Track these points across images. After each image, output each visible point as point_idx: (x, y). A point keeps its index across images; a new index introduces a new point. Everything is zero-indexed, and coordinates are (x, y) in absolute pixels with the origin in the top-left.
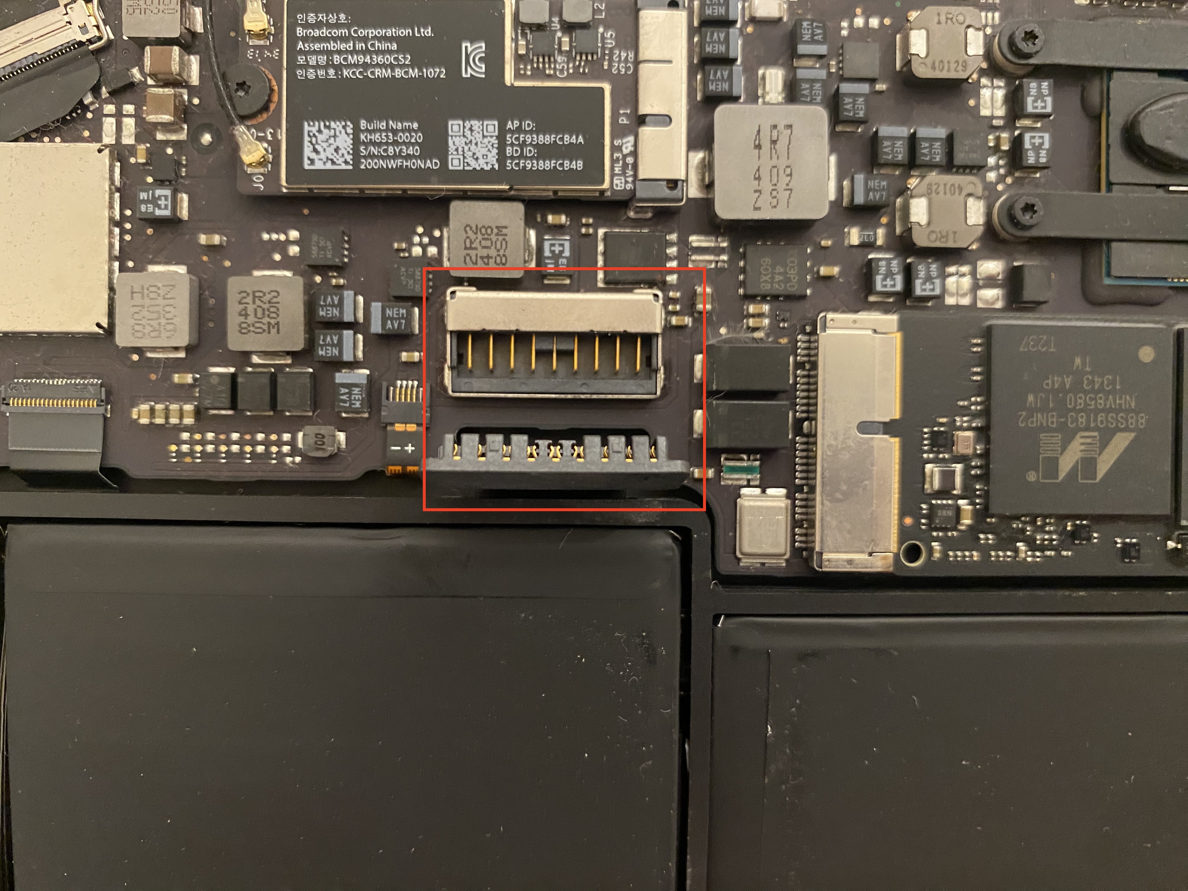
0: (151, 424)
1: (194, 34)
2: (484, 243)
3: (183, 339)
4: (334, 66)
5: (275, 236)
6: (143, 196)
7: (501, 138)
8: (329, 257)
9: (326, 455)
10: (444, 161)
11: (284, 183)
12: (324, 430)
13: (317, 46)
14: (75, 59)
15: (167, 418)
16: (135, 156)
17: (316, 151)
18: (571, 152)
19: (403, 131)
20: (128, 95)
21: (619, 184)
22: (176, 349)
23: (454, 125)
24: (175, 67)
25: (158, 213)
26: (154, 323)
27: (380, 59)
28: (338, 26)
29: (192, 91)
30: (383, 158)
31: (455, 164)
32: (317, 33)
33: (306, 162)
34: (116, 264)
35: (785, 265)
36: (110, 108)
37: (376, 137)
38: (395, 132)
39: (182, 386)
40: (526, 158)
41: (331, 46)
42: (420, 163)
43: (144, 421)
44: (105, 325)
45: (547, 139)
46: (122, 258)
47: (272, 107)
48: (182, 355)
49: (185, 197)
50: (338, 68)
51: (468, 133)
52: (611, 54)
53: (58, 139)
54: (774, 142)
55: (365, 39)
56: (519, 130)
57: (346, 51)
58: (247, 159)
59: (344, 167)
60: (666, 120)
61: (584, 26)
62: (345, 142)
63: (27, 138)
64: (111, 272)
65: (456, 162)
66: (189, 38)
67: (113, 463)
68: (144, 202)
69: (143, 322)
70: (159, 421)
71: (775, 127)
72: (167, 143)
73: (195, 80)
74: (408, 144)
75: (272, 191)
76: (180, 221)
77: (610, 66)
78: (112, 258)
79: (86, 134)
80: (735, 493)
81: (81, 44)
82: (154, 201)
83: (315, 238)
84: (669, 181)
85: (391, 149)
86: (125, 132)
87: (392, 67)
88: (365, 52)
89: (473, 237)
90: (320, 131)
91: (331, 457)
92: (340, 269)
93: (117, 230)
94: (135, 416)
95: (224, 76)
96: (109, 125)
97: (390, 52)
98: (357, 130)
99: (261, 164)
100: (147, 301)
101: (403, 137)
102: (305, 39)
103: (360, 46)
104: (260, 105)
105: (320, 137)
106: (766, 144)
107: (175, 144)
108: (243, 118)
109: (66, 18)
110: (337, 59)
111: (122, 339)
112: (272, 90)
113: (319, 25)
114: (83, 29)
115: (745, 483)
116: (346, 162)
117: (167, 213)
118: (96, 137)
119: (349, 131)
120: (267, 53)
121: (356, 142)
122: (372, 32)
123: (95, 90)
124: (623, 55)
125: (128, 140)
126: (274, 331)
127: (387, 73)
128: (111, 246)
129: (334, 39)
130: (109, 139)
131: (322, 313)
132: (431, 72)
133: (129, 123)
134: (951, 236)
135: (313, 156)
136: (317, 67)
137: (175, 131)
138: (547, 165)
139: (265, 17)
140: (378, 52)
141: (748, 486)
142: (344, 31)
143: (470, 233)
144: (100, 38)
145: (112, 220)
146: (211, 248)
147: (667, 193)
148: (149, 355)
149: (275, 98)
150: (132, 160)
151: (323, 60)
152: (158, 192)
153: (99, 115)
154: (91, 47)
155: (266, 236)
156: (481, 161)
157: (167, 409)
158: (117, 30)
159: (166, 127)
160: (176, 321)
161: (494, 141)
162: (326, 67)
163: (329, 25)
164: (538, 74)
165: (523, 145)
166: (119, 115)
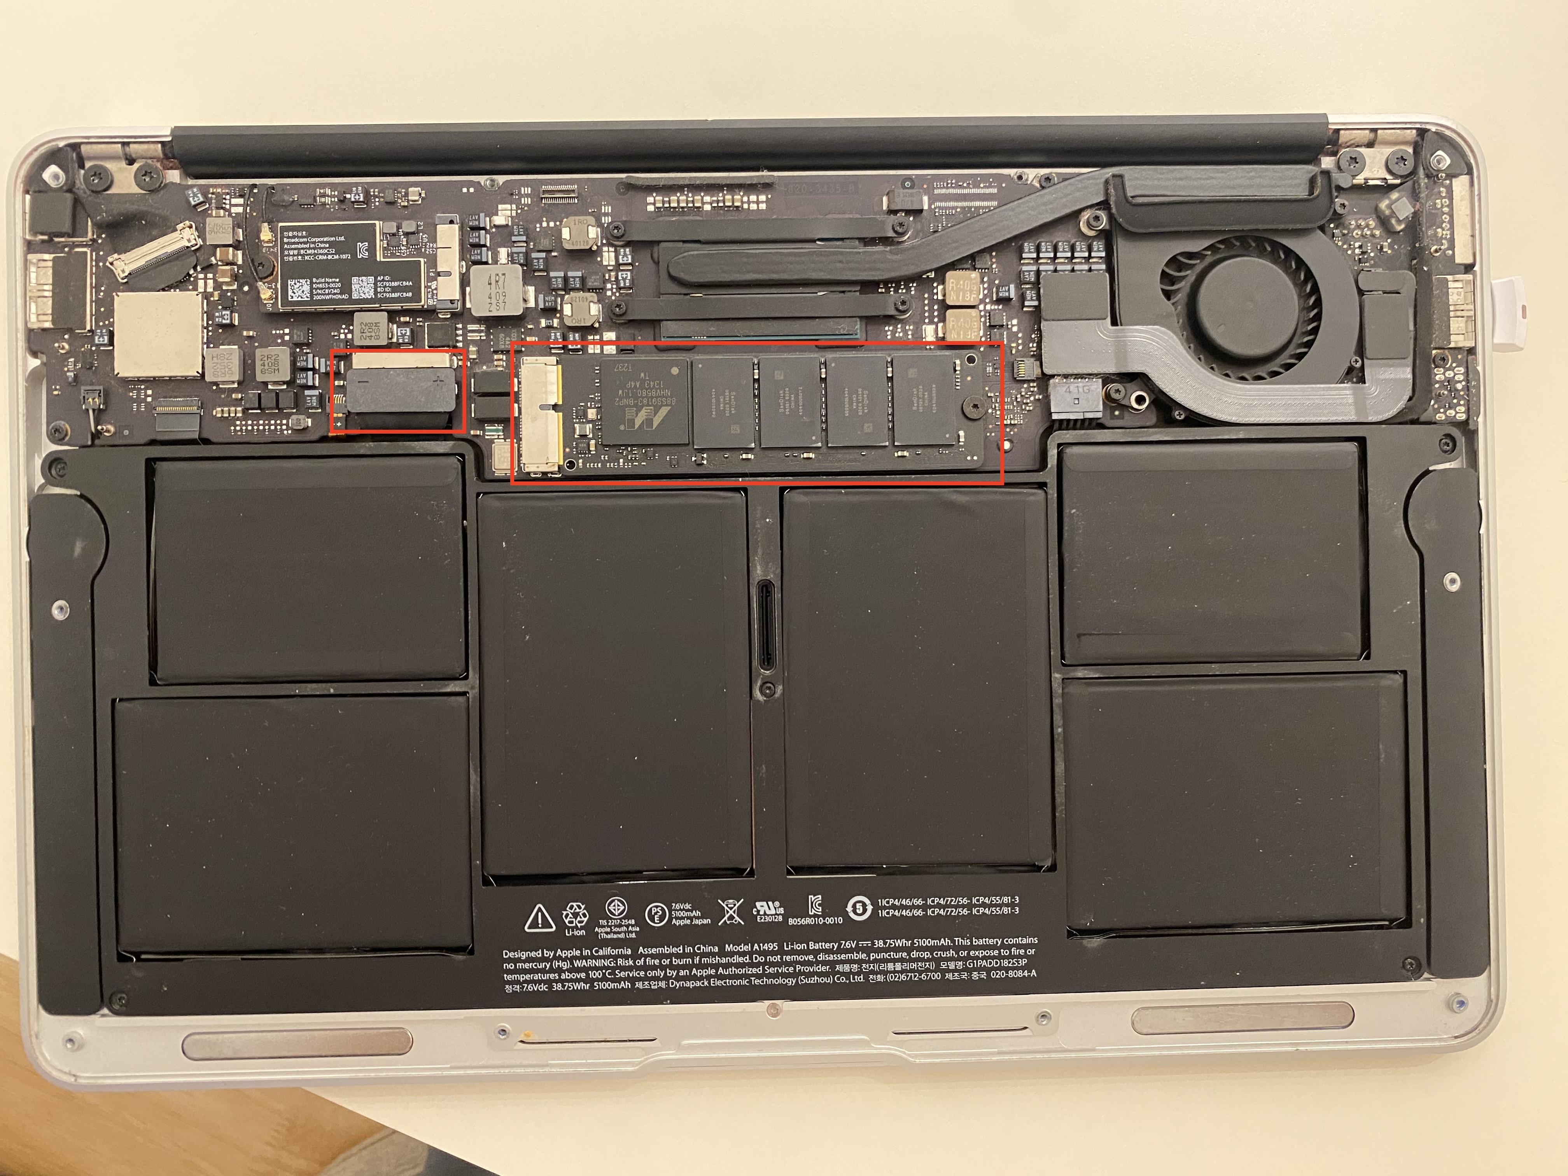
0: (222, 417)
1: (239, 242)
2: (369, 330)
3: (236, 377)
4: (301, 255)
5: (278, 332)
6: (217, 314)
7: (375, 284)
8: (302, 339)
9: (301, 428)
10: (350, 296)
11: (280, 307)
12: (302, 417)
13: (293, 246)
14: (185, 254)
15: (229, 414)
16: (213, 297)
17: (293, 292)
18: (406, 289)
19: (332, 282)
20: (210, 270)
21: (430, 302)
22: (233, 382)
23: (355, 279)
24: (231, 258)
25: (224, 322)
26: (223, 371)
27: (321, 251)
28: (303, 237)
29: (239, 267)
30: (324, 295)
31: (355, 296)
32: (293, 240)
33: (290, 297)
34: (205, 346)
35: (510, 337)
36: (201, 276)
37: (320, 286)
38: (329, 283)
39: (236, 399)
40: (387, 292)
41: (300, 246)
42: (340, 296)
43: (219, 415)
44: (201, 372)
45: (396, 284)
46: (208, 344)
47: (275, 273)
48: (236, 385)
49: (237, 315)
50: (303, 255)
51: (360, 282)
52: (426, 245)
53: (178, 290)
54: (497, 282)
55: (314, 243)
56: (383, 280)
57: (306, 248)
58: (263, 297)
59: (306, 299)
60: (448, 274)
61: (413, 233)
62: (307, 288)
63: (163, 290)
64: (203, 349)
65: (355, 295)
66: (237, 243)
67: (205, 435)
68: (217, 317)
69: (218, 370)
70: (226, 415)
71: (498, 275)
72: (228, 291)
73: (240, 262)
74: (334, 288)
75: (276, 311)
76: (234, 325)
77: (426, 250)
78: (203, 343)
79: (191, 287)
80: (492, 441)
81: (188, 247)
82: (222, 317)
83: (295, 331)
84: (451, 300)
85: (327, 290)
86: (208, 286)
87: (327, 254)
88: (314, 249)
89: (364, 328)
90: (295, 284)
91: (303, 429)
92: (308, 345)
93: (205, 331)
94: (214, 414)
95: (252, 261)
96: (201, 283)
97: (326, 248)
98: (312, 283)
99: (271, 298)
100: (219, 361)
101: (332, 285)
102: (288, 243)
103: (312, 246)
104: (269, 273)
105: (296, 287)
106: (493, 282)
107: (232, 291)
108: (261, 279)
109: (181, 236)
110: (302, 252)
111: (208, 378)
112: (274, 266)
113: (294, 237)
114: (189, 241)
115: (496, 437)
116: (307, 297)
117: (228, 322)
118: (195, 289)
119: (308, 283)
120: (272, 250)
121: (312, 289)
122: (318, 240)
123: (195, 268)
124: (431, 245)
125: (210, 289)
126: (276, 372)
127: (325, 257)
128: (203, 337)
129: (301, 243)
130: (201, 289)
131: (298, 364)
132: (344, 257)
133: (210, 283)
134: (583, 320)
135: (293, 294)
136: (294, 255)
137: (231, 285)
138: (396, 295)
139: (270, 234)
140: (320, 248)
141: (498, 438)
142: (305, 240)
143: (363, 326)
144: (197, 245)
145: (203, 326)
146: (249, 337)
147: (451, 306)
148: (221, 386)
149: (276, 269)
150: (212, 299)
151: (296, 252)
152: (224, 313)
153: (196, 278)
154: (193, 249)
155: (274, 332)
156: (367, 294)
157: (229, 410)
158: (204, 240)
159: (227, 283)
160: (233, 369)
161: (372, 285)
162: (298, 255)
163: (298, 237)
164: (393, 255)
165: (385, 287)
166: (206, 278)
